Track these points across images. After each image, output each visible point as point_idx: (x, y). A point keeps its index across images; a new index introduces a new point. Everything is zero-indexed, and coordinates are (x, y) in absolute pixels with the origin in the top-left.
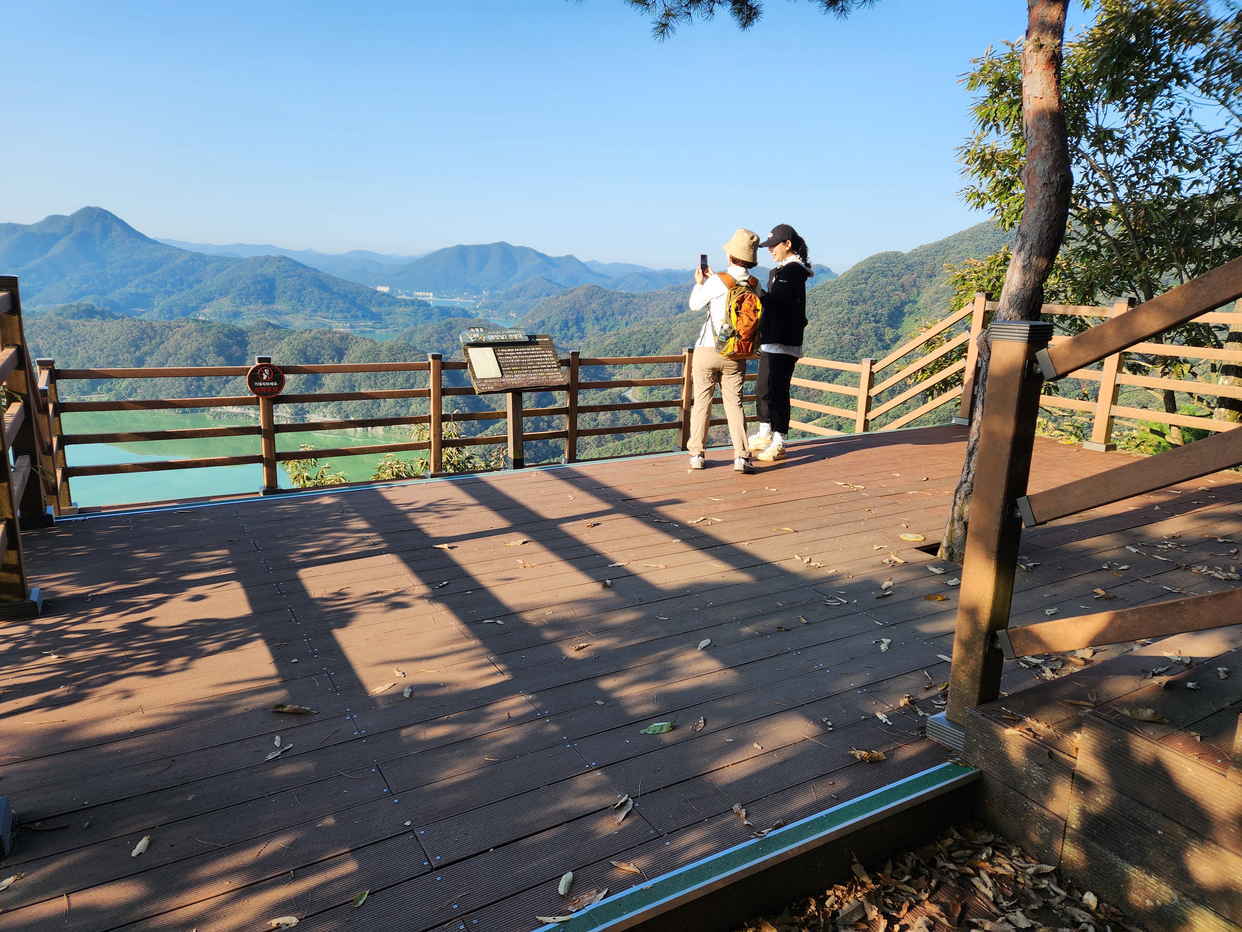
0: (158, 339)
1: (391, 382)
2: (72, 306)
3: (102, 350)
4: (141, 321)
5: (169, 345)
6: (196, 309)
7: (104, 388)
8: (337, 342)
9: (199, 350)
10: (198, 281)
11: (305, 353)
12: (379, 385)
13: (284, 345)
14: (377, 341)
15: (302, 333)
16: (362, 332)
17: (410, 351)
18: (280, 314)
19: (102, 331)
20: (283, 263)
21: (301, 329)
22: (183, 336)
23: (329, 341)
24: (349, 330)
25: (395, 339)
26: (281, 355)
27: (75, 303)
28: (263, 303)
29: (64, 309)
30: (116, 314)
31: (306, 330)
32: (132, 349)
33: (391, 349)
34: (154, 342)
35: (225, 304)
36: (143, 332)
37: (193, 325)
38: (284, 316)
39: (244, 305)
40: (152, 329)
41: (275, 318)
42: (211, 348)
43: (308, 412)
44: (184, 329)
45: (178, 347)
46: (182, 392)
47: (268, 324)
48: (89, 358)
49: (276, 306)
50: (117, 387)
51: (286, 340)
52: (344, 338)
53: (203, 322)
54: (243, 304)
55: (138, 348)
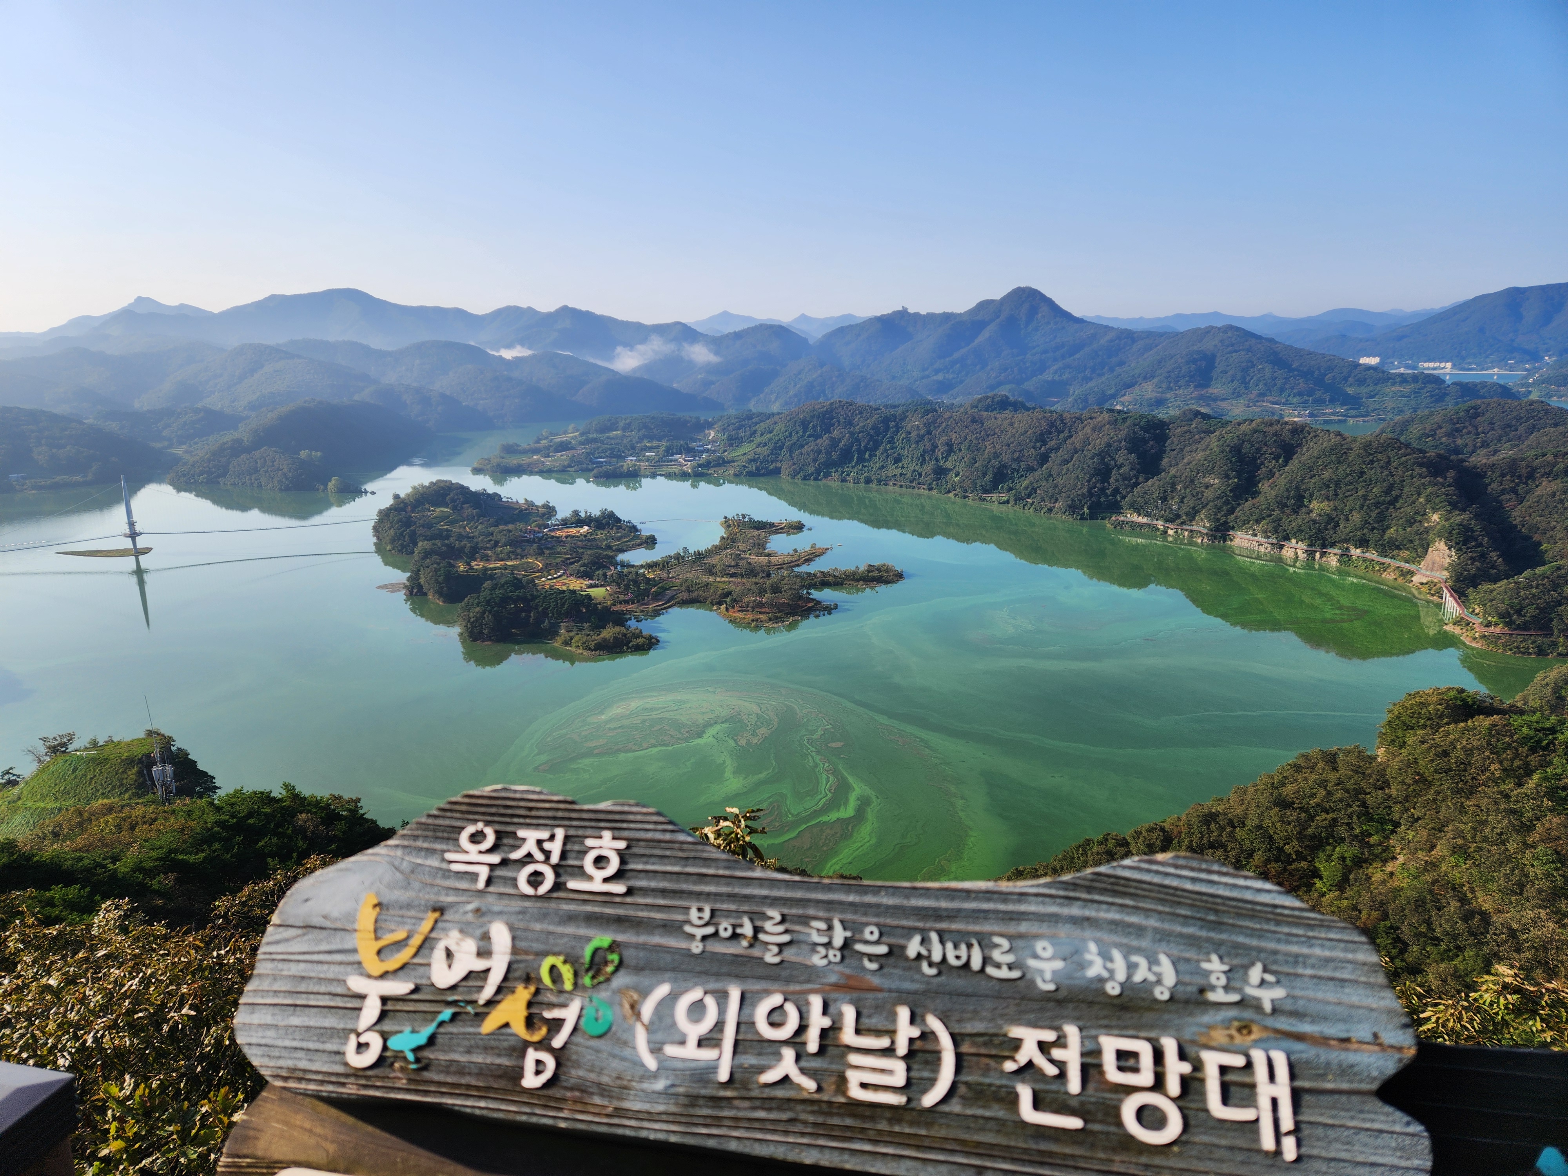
0: (1066, 433)
1: (1360, 493)
2: (987, 398)
3: (1009, 445)
4: (1051, 412)
5: (1077, 440)
6: (1113, 396)
7: (1006, 486)
8: (1286, 435)
9: (1109, 445)
10: (1121, 364)
11: (1240, 451)
12: (1341, 496)
13: (1214, 440)
14: (1346, 434)
15: (1239, 424)
16: (1326, 422)
17: (1400, 448)
18: (1215, 399)
19: (1012, 424)
20: (1229, 334)
21: (1239, 419)
22: (1094, 430)
23: (1275, 434)
24: (1308, 420)
25: (1378, 431)
26: (1208, 453)
27: (990, 394)
28: (1195, 387)
29: (980, 400)
30: (1028, 405)
31: (1246, 420)
32: (1038, 444)
33: (1367, 446)
34: (1061, 436)
35: (1148, 390)
36: (1052, 425)
37: (1106, 416)
38: (1219, 403)
39: (1171, 389)
40: (1062, 421)
41: (1208, 405)
42: (1123, 443)
43: (1233, 528)
44: (1095, 421)
45: (1087, 442)
46: (1083, 494)
47: (1198, 413)
48: (995, 453)
49: (1211, 390)
50: (1018, 486)
51: (1217, 433)
52: (1298, 430)
53: (1119, 412)
54: (1170, 389)
55: (1044, 443)
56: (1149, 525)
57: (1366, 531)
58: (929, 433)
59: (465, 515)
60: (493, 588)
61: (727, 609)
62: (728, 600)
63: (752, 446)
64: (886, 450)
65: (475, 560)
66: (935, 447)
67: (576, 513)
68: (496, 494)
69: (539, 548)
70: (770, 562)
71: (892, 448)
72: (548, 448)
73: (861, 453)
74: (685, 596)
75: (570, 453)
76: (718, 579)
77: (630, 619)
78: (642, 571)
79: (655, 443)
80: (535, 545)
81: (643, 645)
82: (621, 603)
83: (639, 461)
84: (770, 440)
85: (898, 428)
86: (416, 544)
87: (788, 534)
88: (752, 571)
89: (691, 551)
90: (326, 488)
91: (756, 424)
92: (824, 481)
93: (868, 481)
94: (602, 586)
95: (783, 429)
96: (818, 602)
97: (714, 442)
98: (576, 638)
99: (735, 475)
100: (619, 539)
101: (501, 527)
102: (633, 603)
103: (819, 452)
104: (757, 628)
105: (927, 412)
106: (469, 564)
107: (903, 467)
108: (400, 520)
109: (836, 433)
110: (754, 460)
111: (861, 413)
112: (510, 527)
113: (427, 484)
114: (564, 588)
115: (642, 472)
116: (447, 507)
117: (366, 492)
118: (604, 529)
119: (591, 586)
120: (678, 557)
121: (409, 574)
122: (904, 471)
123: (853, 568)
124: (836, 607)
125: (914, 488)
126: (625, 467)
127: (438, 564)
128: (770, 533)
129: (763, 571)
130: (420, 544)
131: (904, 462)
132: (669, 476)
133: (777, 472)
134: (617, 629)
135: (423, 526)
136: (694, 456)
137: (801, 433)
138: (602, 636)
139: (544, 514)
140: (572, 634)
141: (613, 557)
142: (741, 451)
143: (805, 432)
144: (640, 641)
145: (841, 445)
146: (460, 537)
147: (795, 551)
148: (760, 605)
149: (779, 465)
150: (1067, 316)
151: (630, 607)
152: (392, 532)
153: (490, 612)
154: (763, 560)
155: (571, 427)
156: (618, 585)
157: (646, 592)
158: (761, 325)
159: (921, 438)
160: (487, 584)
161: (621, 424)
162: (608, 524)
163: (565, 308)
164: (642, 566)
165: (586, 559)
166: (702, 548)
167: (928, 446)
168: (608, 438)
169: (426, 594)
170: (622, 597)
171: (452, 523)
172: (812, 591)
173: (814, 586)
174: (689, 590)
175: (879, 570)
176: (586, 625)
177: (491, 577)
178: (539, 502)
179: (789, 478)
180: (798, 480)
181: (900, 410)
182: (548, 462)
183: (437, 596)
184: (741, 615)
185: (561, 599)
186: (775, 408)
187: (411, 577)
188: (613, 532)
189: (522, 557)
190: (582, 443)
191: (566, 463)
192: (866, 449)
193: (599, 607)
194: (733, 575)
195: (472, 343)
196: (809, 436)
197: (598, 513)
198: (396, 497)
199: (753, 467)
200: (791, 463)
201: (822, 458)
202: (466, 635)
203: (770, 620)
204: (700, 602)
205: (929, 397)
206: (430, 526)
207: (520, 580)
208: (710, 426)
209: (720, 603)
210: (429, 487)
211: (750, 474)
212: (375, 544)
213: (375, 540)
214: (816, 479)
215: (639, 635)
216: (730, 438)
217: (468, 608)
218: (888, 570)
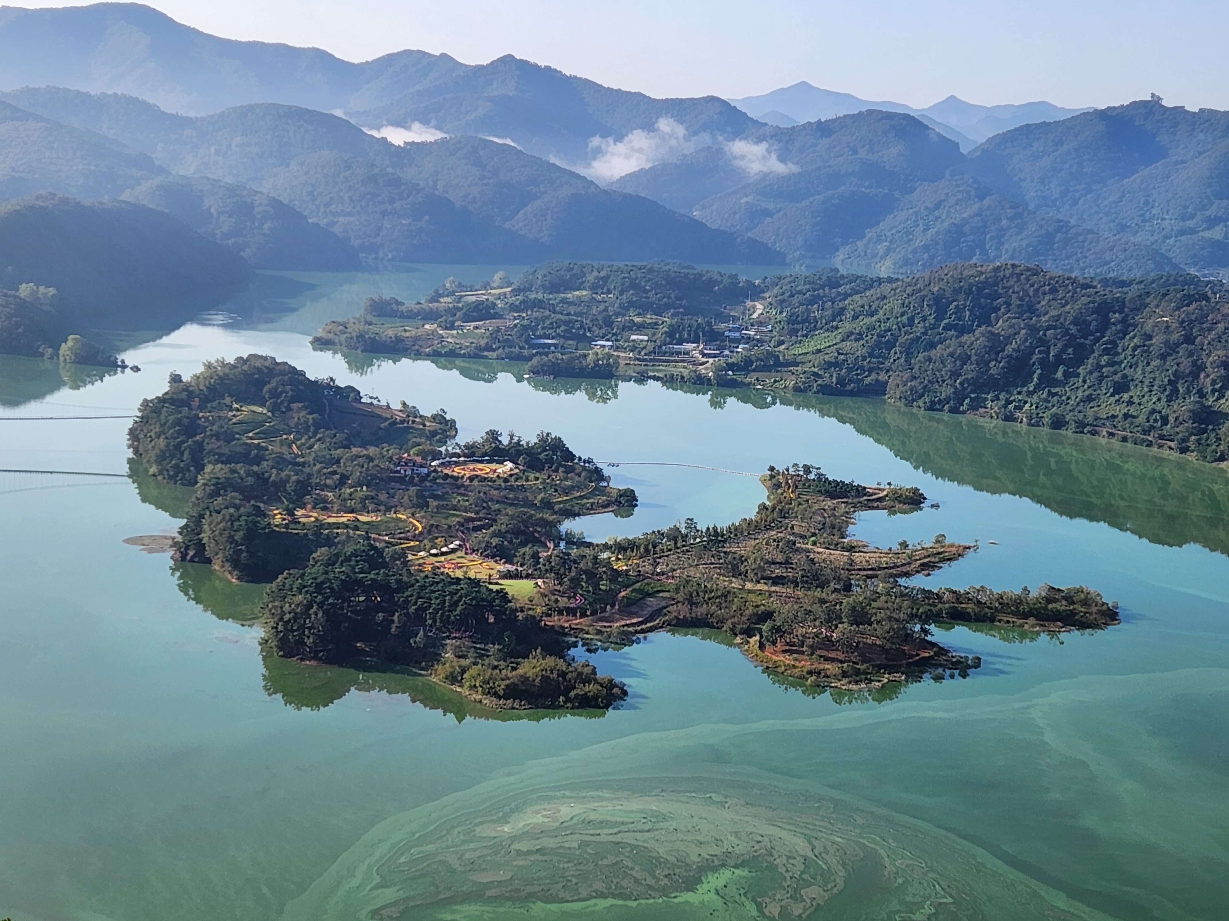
58: (1189, 339)
59: (292, 423)
60: (331, 562)
61: (762, 647)
62: (765, 627)
63: (834, 337)
64: (1099, 367)
65: (303, 506)
66: (1198, 368)
67: (493, 435)
68: (351, 389)
69: (420, 495)
70: (852, 562)
71: (1111, 364)
72: (452, 312)
73: (1049, 368)
74: (683, 611)
75: (491, 324)
76: (749, 586)
77: (575, 645)
78: (605, 555)
79: (650, 318)
80: (413, 490)
81: (596, 697)
82: (560, 613)
83: (617, 348)
84: (870, 328)
85: (1126, 327)
86: (200, 468)
87: (892, 511)
88: (816, 576)
89: (702, 526)
90: (56, 354)
91: (846, 296)
92: (970, 416)
93: (1058, 423)
94: (528, 576)
95: (898, 310)
96: (942, 651)
97: (761, 324)
98: (474, 671)
99: (797, 390)
100: (567, 491)
101: (355, 451)
102: (583, 615)
103: (965, 359)
104: (818, 688)
105: (1189, 299)
106: (291, 513)
107: (1130, 403)
108: (178, 422)
109: (1000, 326)
110: (836, 364)
111: (1054, 290)
112: (372, 451)
113: (231, 359)
114: (459, 574)
115: (621, 370)
116: (262, 405)
117: (124, 367)
118: (540, 470)
119: (509, 575)
120: (675, 535)
121: (183, 522)
122: (1132, 410)
123: (1018, 591)
124: (977, 663)
125: (1150, 444)
126: (591, 358)
127: (237, 507)
128: (856, 507)
129: (838, 579)
130: (209, 468)
131: (1134, 392)
132: (670, 381)
133: (879, 389)
134: (550, 661)
135: (217, 436)
136: (721, 348)
137: (931, 319)
138: (520, 671)
139: (434, 433)
140: (465, 662)
141: (553, 525)
142: (811, 345)
143: (939, 318)
144: (592, 688)
145: (1009, 349)
146: (280, 462)
147: (904, 545)
148: (828, 644)
149: (883, 377)
151: (577, 622)
152: (162, 442)
153: (321, 605)
154: (839, 557)
155: (497, 277)
156: (559, 577)
157: (610, 598)
158: (870, 112)
159: (1171, 349)
160: (321, 553)
161: (591, 278)
162: (550, 461)
163: (508, 59)
164: (606, 547)
165: (503, 522)
166: (723, 524)
167: (1186, 366)
168: (564, 301)
169: (209, 561)
170: (563, 602)
171: (268, 434)
172: (932, 628)
173: (935, 618)
174: (691, 602)
175: (1069, 598)
176: (493, 648)
177: (329, 542)
178: (427, 411)
179: (901, 404)
180: (919, 410)
181: (1133, 291)
182: (451, 337)
183: (227, 565)
184: (788, 659)
185: (452, 594)
186: (884, 270)
187: (186, 526)
188: (557, 477)
189: (388, 509)
190: (514, 308)
191: (483, 342)
192: (1059, 360)
193: (520, 616)
194: (777, 581)
195: (339, 113)
196: (948, 328)
197: (534, 440)
198: (176, 379)
199: (831, 378)
200: (907, 375)
201: (970, 370)
202: (273, 643)
203: (844, 674)
204: (711, 626)
205: (1193, 271)
206: (229, 437)
207: (380, 552)
208: (756, 293)
209: (749, 633)
210: (233, 367)
211: (826, 390)
212: (130, 461)
213: (130, 454)
214: (954, 410)
215: (590, 678)
216: (792, 320)
217: (282, 594)
218: (1087, 602)
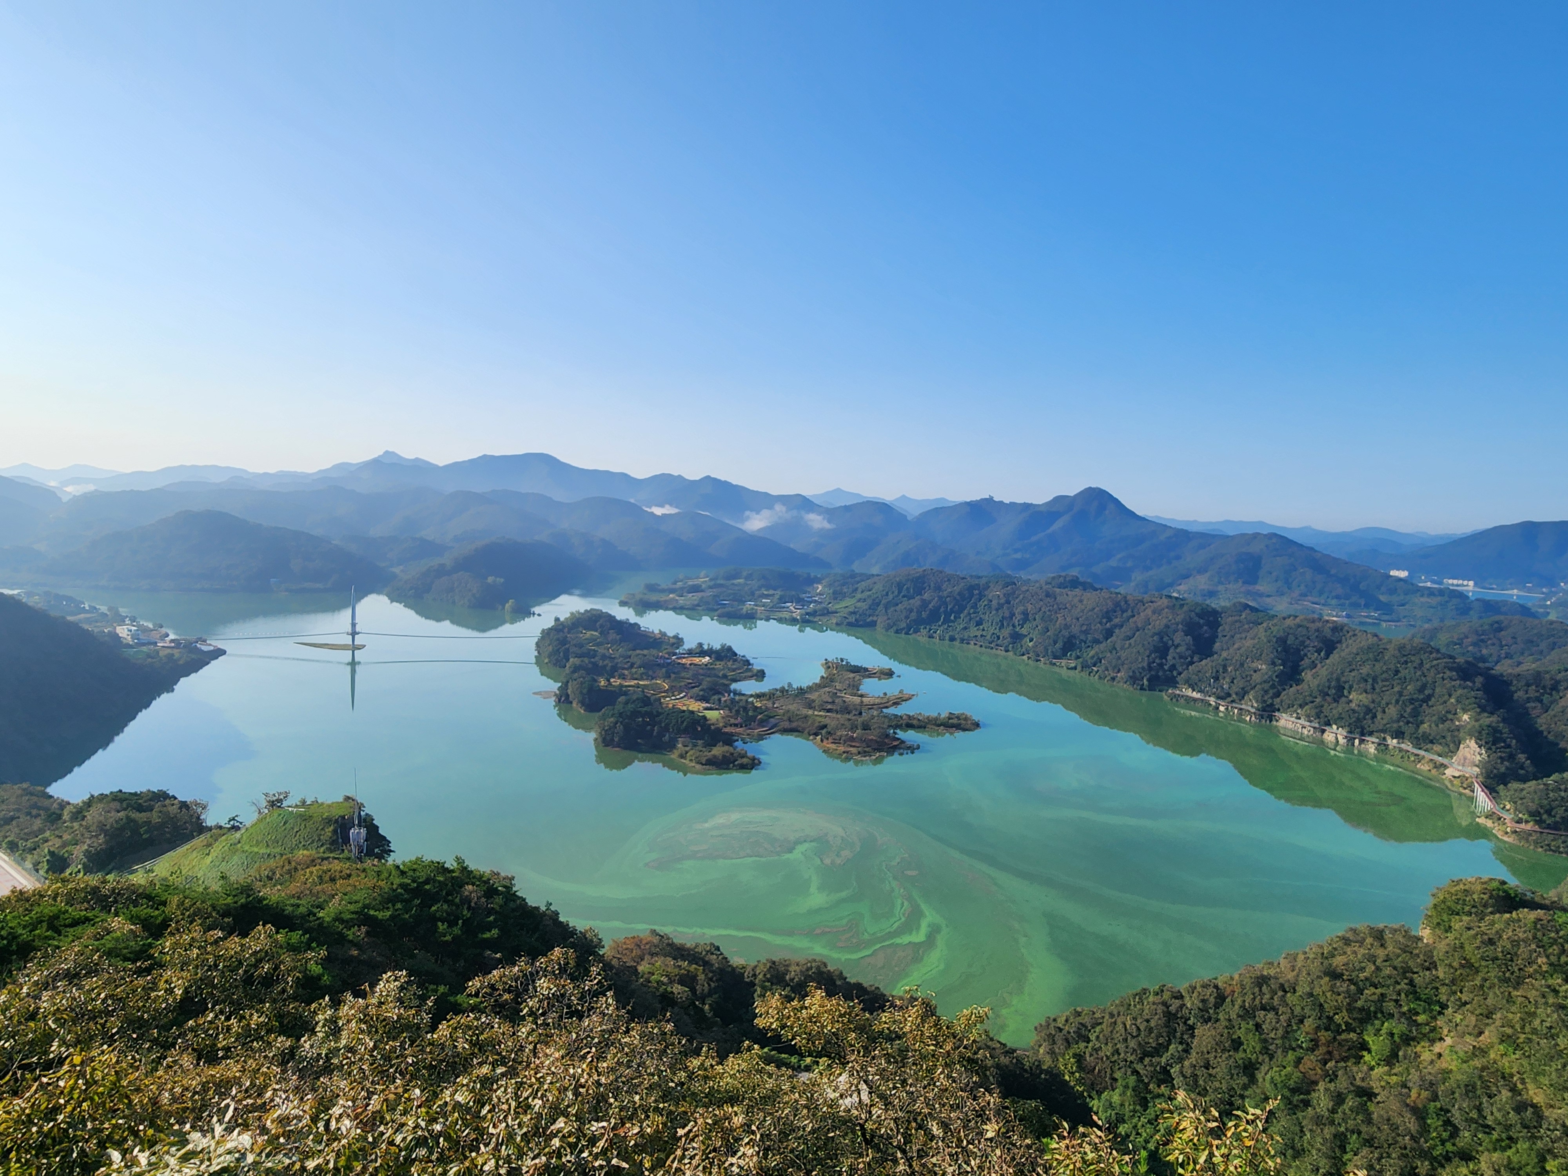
0: (1129, 613)
1: (1396, 689)
2: (1060, 576)
3: (1078, 619)
4: (1117, 593)
5: (1139, 620)
6: (1171, 585)
7: (1074, 654)
8: (1328, 633)
9: (1167, 626)
10: (1178, 558)
11: (1286, 642)
12: (1378, 690)
13: (1262, 630)
14: (1381, 636)
15: (1284, 619)
16: (1362, 623)
17: (1431, 653)
18: (1261, 595)
19: (1081, 601)
20: (1274, 540)
21: (1284, 615)
22: (1154, 612)
23: (1318, 630)
24: (1346, 620)
25: (1409, 636)
26: (1256, 641)
27: (1063, 574)
28: (1244, 583)
29: (1053, 578)
30: (1097, 586)
31: (1289, 617)
32: (1104, 621)
33: (1401, 648)
34: (1125, 615)
35: (1202, 582)
36: (1117, 604)
37: (1165, 601)
38: (1264, 598)
39: (1223, 584)
40: (1126, 602)
41: (1254, 600)
42: (1180, 626)
43: (1279, 710)
44: (1155, 605)
45: (1148, 622)
46: (1143, 668)
47: (1247, 606)
48: (1066, 625)
49: (1257, 587)
50: (1085, 654)
51: (1265, 625)
52: (1337, 628)
53: (1177, 598)
54: (1220, 583)
55: (1110, 620)
56: (1202, 700)
57: (1401, 724)
58: (1008, 602)
59: (610, 639)
60: (626, 703)
61: (822, 741)
62: (824, 732)
63: (853, 601)
64: (969, 614)
65: (614, 677)
66: (1012, 615)
67: (700, 645)
68: (636, 624)
69: (667, 672)
70: (862, 702)
71: (974, 613)
72: (682, 589)
73: (947, 615)
74: (786, 725)
75: (700, 595)
76: (816, 713)
77: (737, 740)
78: (751, 700)
79: (771, 592)
80: (664, 670)
81: (747, 765)
82: (731, 725)
83: (756, 605)
84: (869, 596)
85: (981, 596)
86: (568, 660)
87: (880, 679)
88: (846, 708)
89: (795, 686)
90: (504, 608)
91: (858, 582)
92: (914, 636)
93: (952, 639)
94: (716, 709)
95: (881, 589)
96: (903, 742)
97: (820, 594)
98: (691, 753)
99: (837, 624)
100: (734, 670)
101: (638, 652)
102: (741, 727)
103: (911, 611)
104: (848, 759)
105: (1007, 585)
106: (609, 681)
107: (983, 630)
108: (558, 639)
109: (926, 596)
110: (854, 613)
111: (949, 580)
112: (645, 652)
113: (582, 611)
114: (685, 708)
115: (758, 615)
116: (596, 631)
117: (534, 614)
118: (722, 660)
119: (706, 709)
120: (782, 690)
121: (560, 684)
122: (984, 633)
123: (935, 715)
124: (918, 747)
125: (992, 648)
126: (745, 610)
127: (584, 678)
128: (864, 677)
129: (856, 710)
130: (571, 660)
131: (985, 625)
132: (780, 620)
133: (873, 624)
134: (726, 748)
135: (575, 645)
136: (803, 606)
137: (896, 593)
138: (713, 753)
139: (673, 644)
140: (687, 749)
141: (728, 685)
142: (843, 604)
143: (899, 592)
144: (745, 761)
145: (930, 606)
146: (604, 657)
147: (885, 694)
148: (852, 739)
149: (875, 618)
150: (1132, 514)
151: (738, 730)
152: (550, 648)
153: (621, 723)
154: (857, 700)
155: (702, 574)
156: (730, 710)
157: (753, 718)
158: (868, 502)
159: (1000, 607)
160: (622, 699)
161: (745, 574)
162: (726, 656)
163: (708, 477)
164: (751, 696)
165: (705, 685)
166: (804, 685)
167: (1007, 614)
168: (733, 584)
169: (571, 703)
170: (732, 721)
171: (599, 645)
172: (898, 731)
173: (897, 726)
174: (790, 720)
175: (958, 718)
176: (700, 742)
177: (625, 694)
178: (671, 633)
179: (883, 631)
180: (891, 632)
181: (983, 581)
182: (681, 601)
183: (580, 705)
184: (834, 746)
185: (681, 717)
186: (875, 570)
187: (561, 687)
188: (730, 664)
189: (652, 679)
190: (710, 587)
191: (696, 603)
192: (952, 611)
193: (713, 727)
194: (829, 711)
195: (632, 501)
196: (904, 596)
197: (719, 647)
198: (557, 619)
199: (852, 619)
200: (886, 618)
201: (913, 615)
202: (600, 740)
203: (859, 753)
204: (799, 731)
205: (1009, 572)
206: (581, 646)
207: (648, 698)
208: (818, 581)
209: (816, 734)
210: (582, 614)
211: (850, 624)
212: (536, 657)
213: (536, 653)
214: (907, 633)
215: (744, 756)
216: (835, 593)
217: (604, 718)
218: (966, 719)
